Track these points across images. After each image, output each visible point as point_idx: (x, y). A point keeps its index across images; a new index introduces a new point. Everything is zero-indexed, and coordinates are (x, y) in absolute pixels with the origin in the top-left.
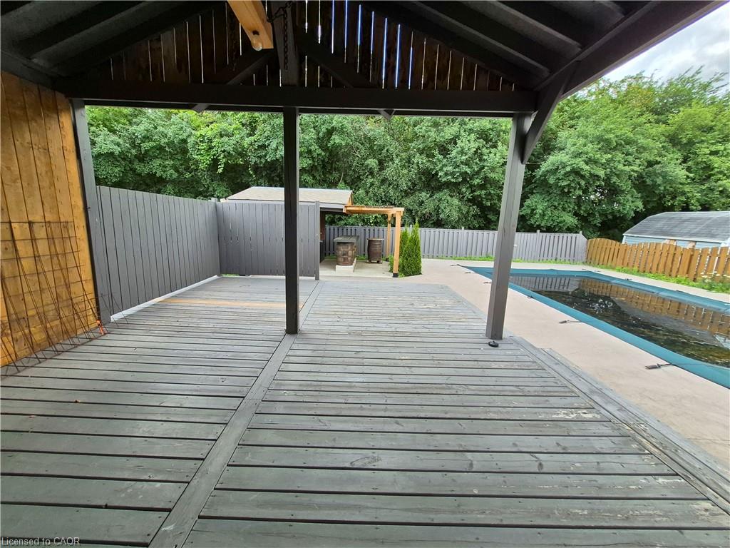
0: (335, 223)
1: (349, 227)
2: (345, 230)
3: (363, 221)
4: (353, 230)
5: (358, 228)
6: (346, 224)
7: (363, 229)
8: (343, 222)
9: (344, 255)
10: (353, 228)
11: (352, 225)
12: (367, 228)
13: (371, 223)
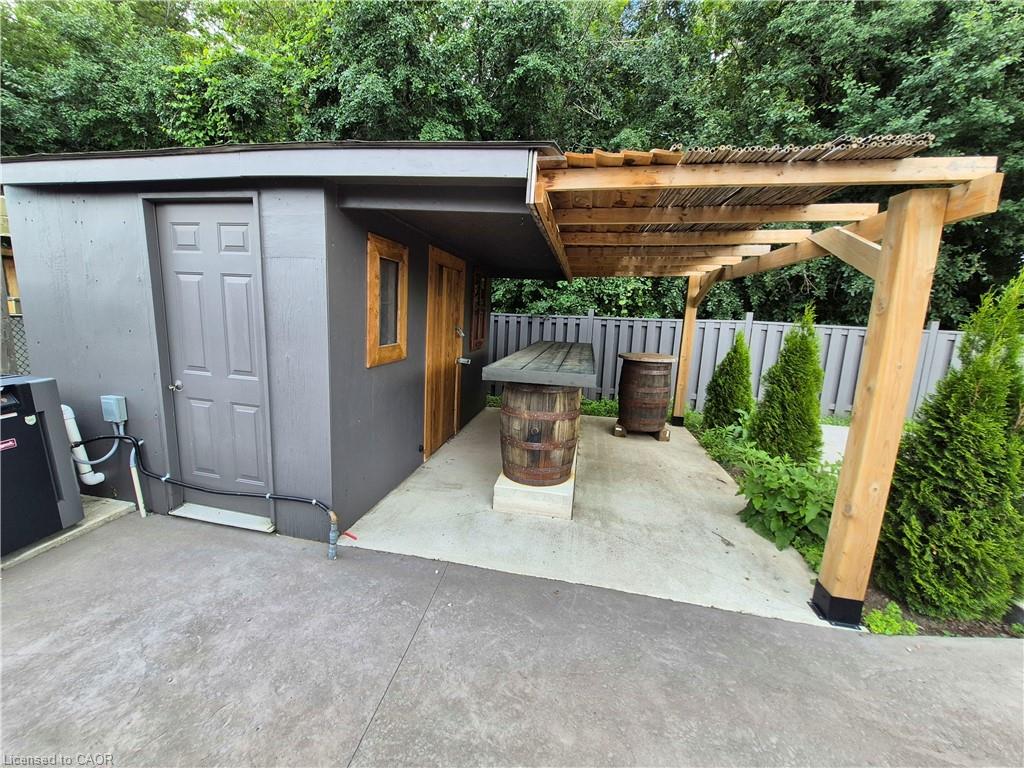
0: (522, 306)
1: (560, 319)
2: (548, 325)
3: (599, 301)
4: (571, 329)
5: (584, 321)
6: (551, 310)
7: (598, 323)
8: (542, 305)
9: (533, 437)
10: (572, 320)
11: (570, 311)
12: (611, 321)
13: (619, 308)
